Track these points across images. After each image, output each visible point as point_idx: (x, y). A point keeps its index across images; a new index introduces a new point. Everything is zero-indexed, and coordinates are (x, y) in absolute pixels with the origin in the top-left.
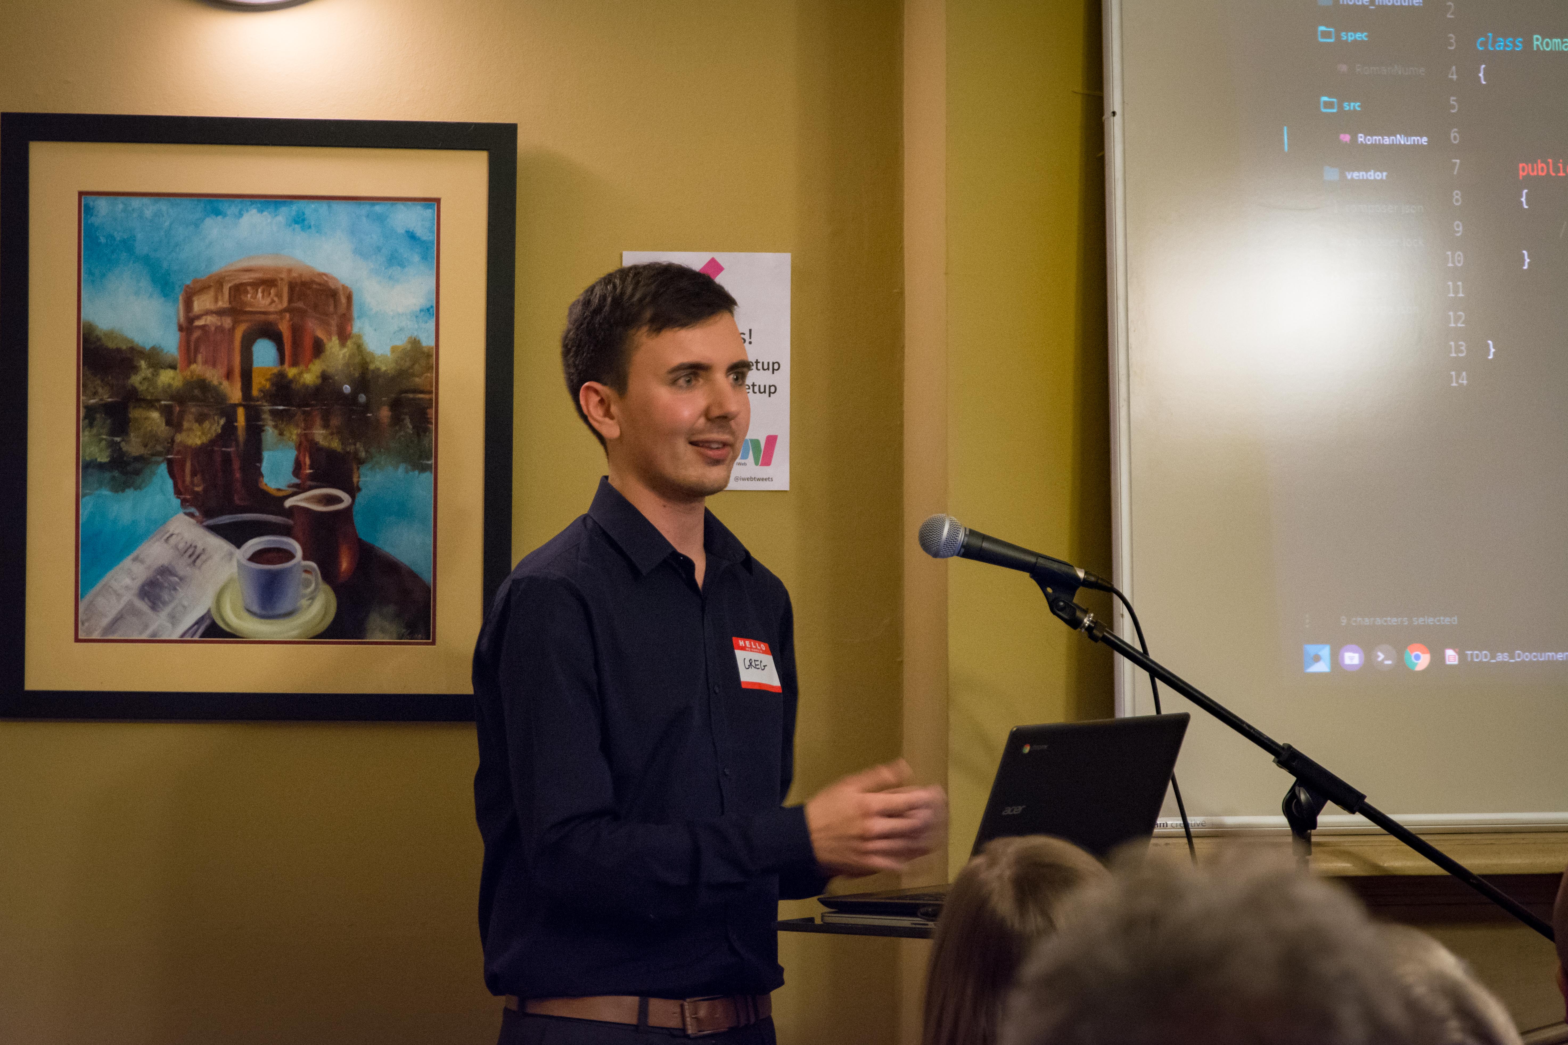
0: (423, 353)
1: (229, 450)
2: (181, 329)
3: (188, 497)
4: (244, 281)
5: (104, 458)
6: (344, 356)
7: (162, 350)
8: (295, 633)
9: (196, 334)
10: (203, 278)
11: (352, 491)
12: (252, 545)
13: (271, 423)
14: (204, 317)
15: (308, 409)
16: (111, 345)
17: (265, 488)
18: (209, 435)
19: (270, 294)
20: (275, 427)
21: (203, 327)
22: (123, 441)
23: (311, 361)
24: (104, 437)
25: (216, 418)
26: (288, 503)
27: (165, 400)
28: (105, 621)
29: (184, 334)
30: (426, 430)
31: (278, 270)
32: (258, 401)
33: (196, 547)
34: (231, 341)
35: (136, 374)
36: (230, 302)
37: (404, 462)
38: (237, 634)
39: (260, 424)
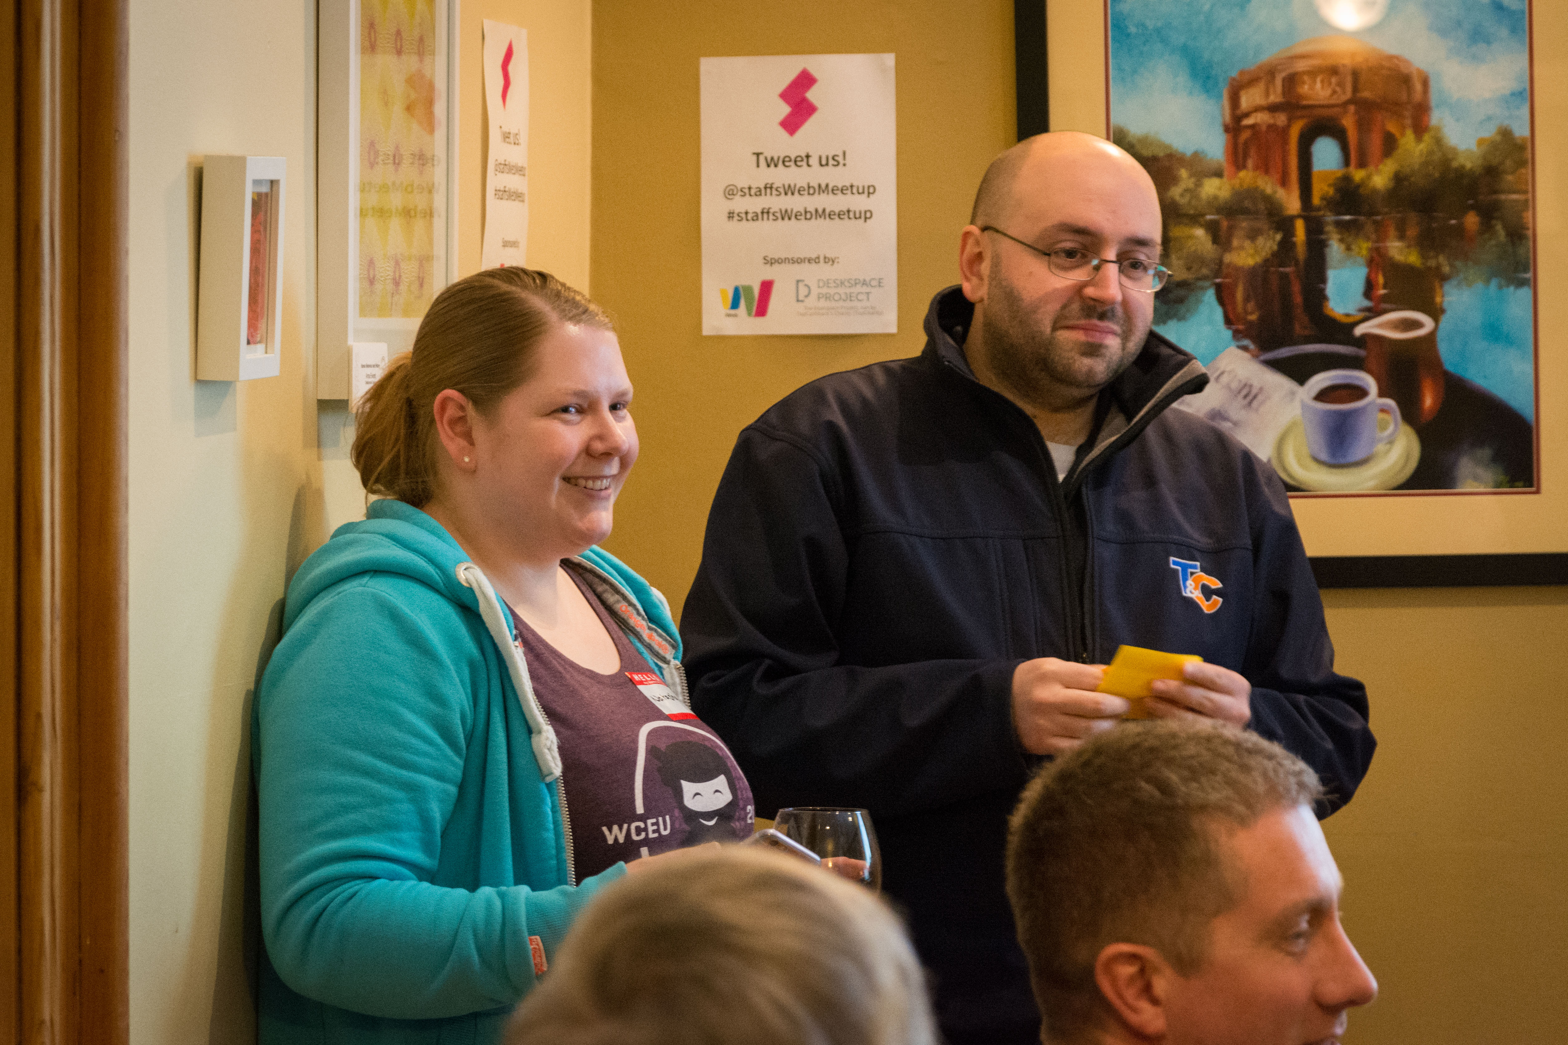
0: (1515, 145)
1: (1287, 270)
2: (1227, 129)
3: (1241, 327)
4: (1300, 69)
6: (1420, 153)
7: (1204, 156)
8: (1372, 483)
9: (1245, 135)
10: (1252, 68)
11: (1435, 313)
12: (1317, 382)
13: (1336, 236)
14: (1254, 115)
15: (1380, 218)
16: (1146, 153)
17: (1331, 313)
18: (1264, 254)
19: (1330, 84)
20: (1341, 240)
21: (1253, 127)
23: (1381, 161)
25: (1270, 233)
26: (1359, 331)
27: (1210, 214)
29: (1231, 136)
30: (1522, 238)
31: (1339, 56)
32: (1320, 211)
33: (1251, 386)
34: (1285, 141)
35: (1176, 185)
36: (1284, 93)
37: (1496, 276)
38: (1302, 487)
39: (1323, 237)
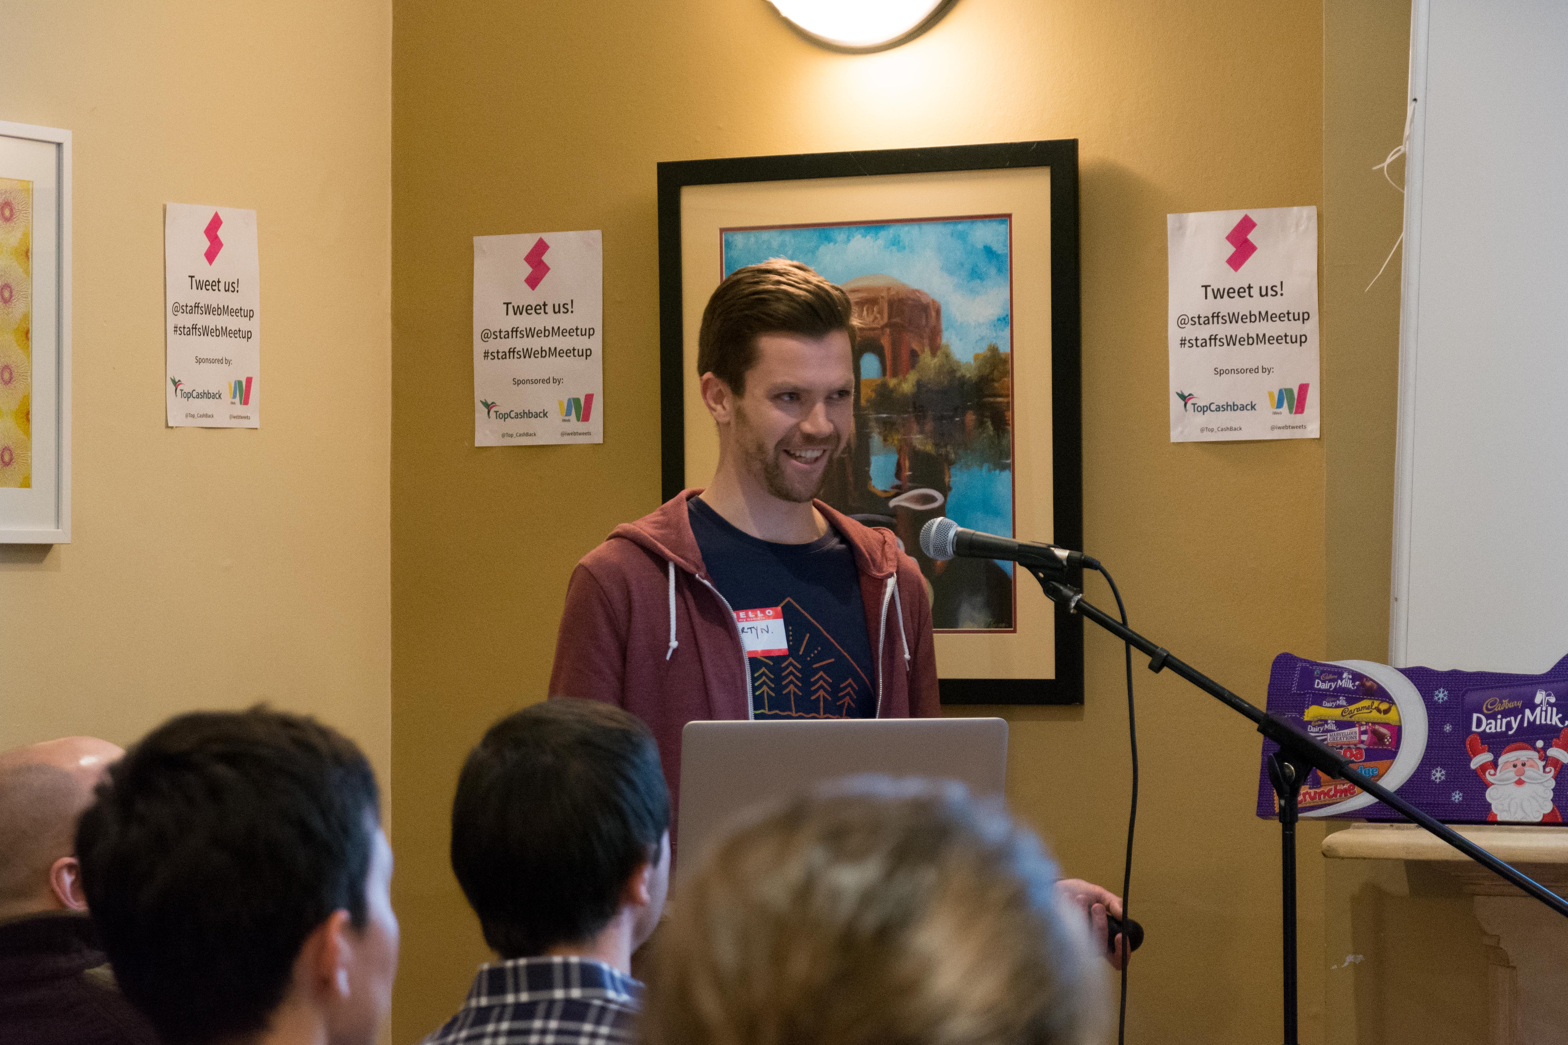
0: (1001, 359)
6: (935, 366)
11: (945, 490)
13: (876, 430)
15: (906, 416)
17: (872, 490)
19: (873, 311)
20: (880, 433)
23: (907, 372)
26: (893, 503)
30: (1005, 431)
31: (879, 290)
32: (866, 410)
37: (987, 462)
39: (868, 431)
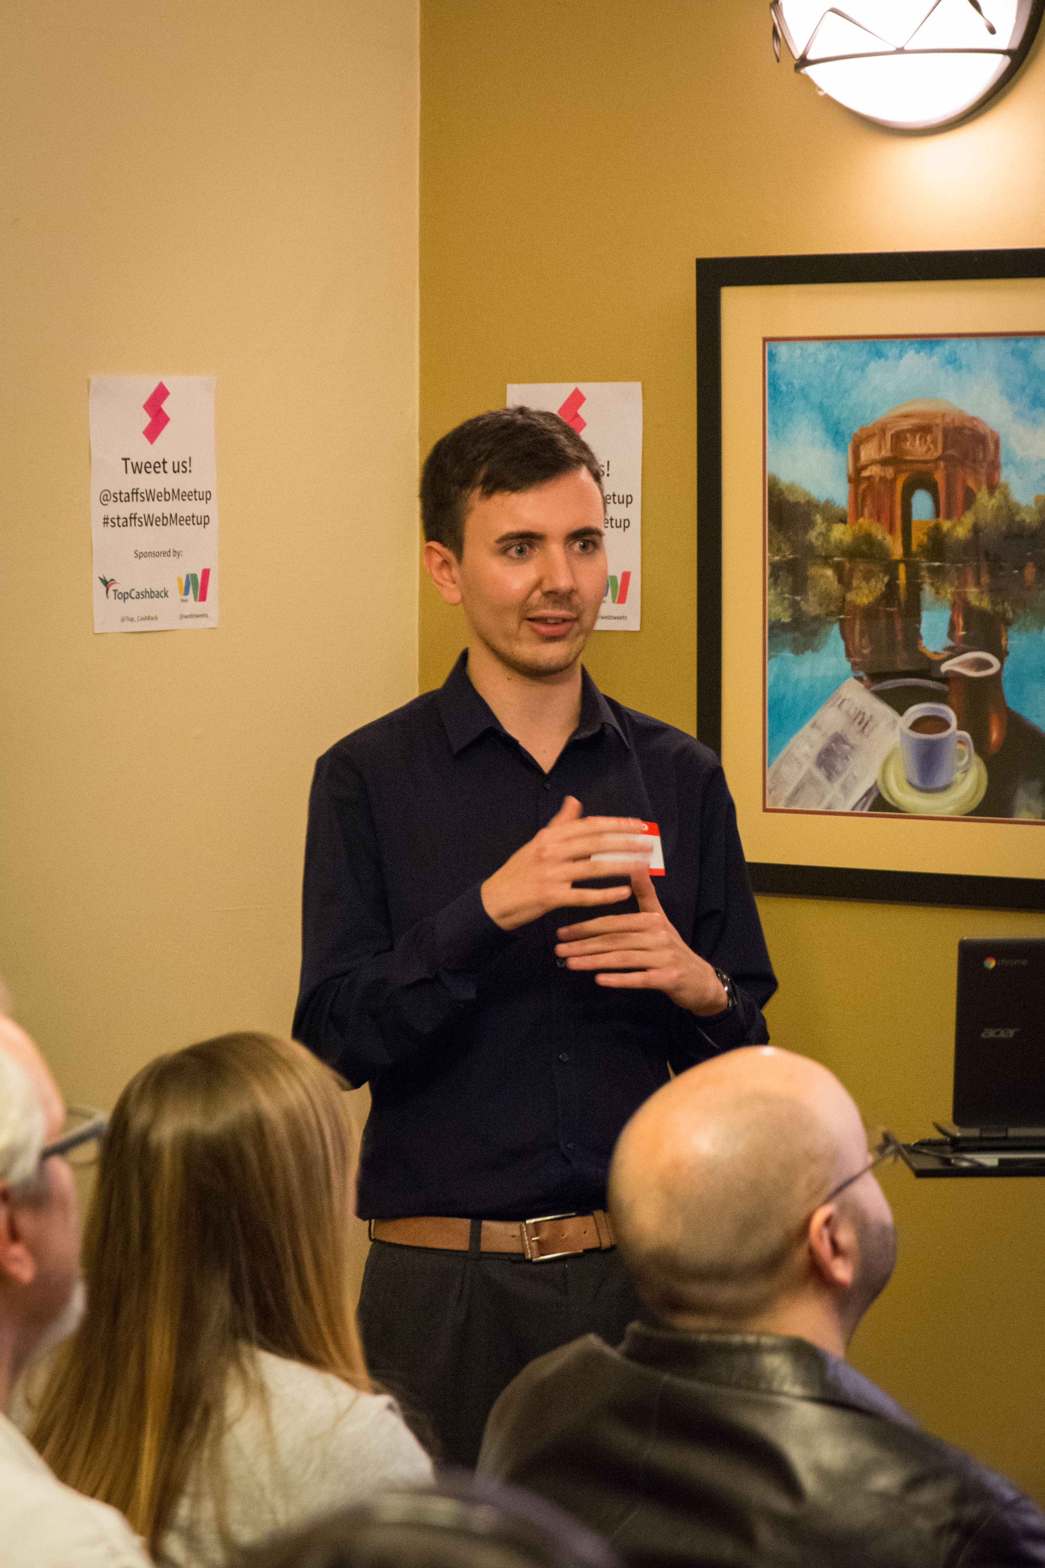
1: (892, 609)
2: (850, 480)
3: (858, 660)
4: (904, 428)
5: (786, 619)
6: (993, 507)
7: (834, 504)
8: (951, 808)
9: (863, 486)
10: (870, 425)
11: (1001, 655)
12: (914, 713)
13: (928, 581)
14: (870, 467)
15: (960, 565)
16: (792, 499)
17: (923, 651)
18: (875, 594)
19: (926, 441)
20: (932, 584)
21: (868, 478)
22: (802, 599)
23: (963, 513)
24: (787, 595)
25: (881, 575)
26: (945, 667)
27: (837, 557)
28: (788, 791)
29: (853, 484)
31: (934, 416)
32: (917, 556)
33: (864, 714)
34: (894, 493)
35: (812, 529)
36: (892, 450)
38: (900, 808)
39: (919, 581)
